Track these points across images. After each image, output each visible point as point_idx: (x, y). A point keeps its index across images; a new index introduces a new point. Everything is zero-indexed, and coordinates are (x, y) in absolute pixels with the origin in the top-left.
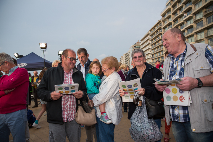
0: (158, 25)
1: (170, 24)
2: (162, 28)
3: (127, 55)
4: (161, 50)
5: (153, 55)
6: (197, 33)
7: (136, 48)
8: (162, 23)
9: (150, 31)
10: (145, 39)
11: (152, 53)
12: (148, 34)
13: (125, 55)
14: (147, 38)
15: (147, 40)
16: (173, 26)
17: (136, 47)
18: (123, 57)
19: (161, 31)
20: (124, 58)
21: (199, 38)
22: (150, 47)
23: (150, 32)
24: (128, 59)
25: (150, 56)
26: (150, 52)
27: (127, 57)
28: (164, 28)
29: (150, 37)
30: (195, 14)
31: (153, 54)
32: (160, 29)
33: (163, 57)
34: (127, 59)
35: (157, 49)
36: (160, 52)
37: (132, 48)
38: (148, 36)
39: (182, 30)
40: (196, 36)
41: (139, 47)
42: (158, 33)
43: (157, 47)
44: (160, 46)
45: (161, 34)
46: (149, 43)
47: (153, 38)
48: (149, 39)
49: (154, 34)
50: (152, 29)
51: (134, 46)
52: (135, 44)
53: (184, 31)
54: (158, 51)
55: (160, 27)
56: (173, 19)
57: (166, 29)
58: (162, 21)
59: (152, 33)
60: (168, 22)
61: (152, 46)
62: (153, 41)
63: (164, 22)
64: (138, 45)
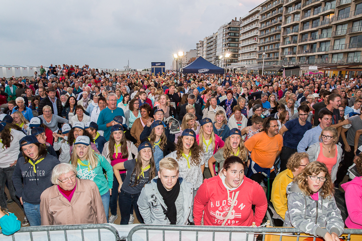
1: (297, 2)
2: (284, 6)
3: (212, 40)
4: (277, 41)
5: (260, 48)
6: (337, 25)
7: (231, 30)
9: (263, 6)
10: (251, 18)
11: (259, 44)
12: (258, 12)
13: (208, 40)
14: (255, 18)
15: (254, 22)
16: (303, 7)
18: (203, 42)
19: (282, 11)
20: (205, 45)
21: (339, 33)
22: (258, 34)
24: (213, 47)
25: (255, 48)
26: (256, 42)
27: (212, 43)
28: (287, 7)
29: (260, 18)
31: (261, 45)
32: (280, 6)
33: (278, 52)
34: (211, 48)
35: (268, 40)
36: (275, 44)
37: (224, 30)
38: (257, 15)
39: (315, 16)
40: (335, 30)
41: (235, 29)
42: (275, 13)
43: (270, 37)
44: (276, 35)
45: (280, 15)
46: (257, 26)
47: (264, 19)
48: (257, 20)
49: (267, 13)
50: (266, 4)
51: (228, 26)
52: (230, 23)
53: (318, 18)
54: (272, 43)
55: (280, 3)
57: (289, 8)
59: (265, 10)
61: (262, 32)
62: (264, 25)
64: (235, 27)
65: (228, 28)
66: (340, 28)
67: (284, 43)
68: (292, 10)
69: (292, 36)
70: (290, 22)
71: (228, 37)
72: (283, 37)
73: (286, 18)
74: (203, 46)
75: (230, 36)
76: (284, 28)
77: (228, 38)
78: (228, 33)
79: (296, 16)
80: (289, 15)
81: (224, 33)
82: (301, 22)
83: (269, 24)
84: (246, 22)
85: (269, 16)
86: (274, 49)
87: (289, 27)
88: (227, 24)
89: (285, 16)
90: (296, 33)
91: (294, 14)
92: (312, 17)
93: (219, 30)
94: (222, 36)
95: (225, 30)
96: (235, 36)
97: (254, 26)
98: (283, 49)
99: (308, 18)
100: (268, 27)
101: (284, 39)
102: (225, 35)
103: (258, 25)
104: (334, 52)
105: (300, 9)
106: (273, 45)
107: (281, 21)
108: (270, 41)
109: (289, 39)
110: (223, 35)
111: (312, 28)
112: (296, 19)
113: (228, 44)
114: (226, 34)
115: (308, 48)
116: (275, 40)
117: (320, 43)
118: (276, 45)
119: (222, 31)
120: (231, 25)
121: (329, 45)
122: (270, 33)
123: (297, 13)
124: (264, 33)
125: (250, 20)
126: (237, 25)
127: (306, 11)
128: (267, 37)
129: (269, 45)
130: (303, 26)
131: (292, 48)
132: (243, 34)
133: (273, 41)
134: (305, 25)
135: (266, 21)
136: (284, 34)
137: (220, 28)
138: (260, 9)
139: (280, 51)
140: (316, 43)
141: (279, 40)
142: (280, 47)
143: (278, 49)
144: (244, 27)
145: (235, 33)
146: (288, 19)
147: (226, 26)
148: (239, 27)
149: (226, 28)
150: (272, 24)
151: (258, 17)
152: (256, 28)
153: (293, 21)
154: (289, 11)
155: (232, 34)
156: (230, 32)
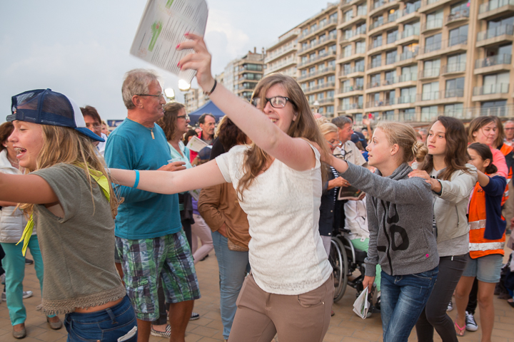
0: (327, 16)
1: (360, 23)
2: (338, 27)
4: (330, 87)
6: (424, 61)
7: (247, 69)
8: (340, 13)
9: (302, 27)
10: (282, 48)
12: (294, 37)
14: (289, 48)
15: (289, 54)
16: (370, 30)
17: (250, 66)
19: (335, 37)
22: (298, 75)
23: (299, 30)
28: (343, 30)
29: (298, 47)
30: (427, 13)
32: (332, 29)
33: (332, 105)
35: (313, 84)
36: (326, 91)
37: (234, 68)
38: (293, 43)
39: (391, 46)
40: (421, 69)
41: (255, 67)
42: (323, 41)
43: (317, 79)
44: (327, 76)
45: (333, 44)
46: (295, 62)
47: (306, 49)
48: (294, 52)
49: (311, 39)
50: (309, 24)
51: (243, 62)
52: (245, 57)
53: (394, 49)
54: (321, 89)
55: (332, 24)
56: (371, 10)
57: (347, 32)
58: (339, 8)
59: (307, 35)
60: (357, 15)
61: (303, 72)
62: (306, 59)
63: (345, 11)
64: (255, 62)
65: (244, 65)
66: (428, 65)
67: (341, 91)
68: (352, 35)
69: (355, 78)
70: (349, 54)
71: (243, 80)
72: (340, 79)
73: (343, 47)
74: (197, 98)
75: (247, 78)
76: (341, 64)
77: (243, 83)
78: (243, 74)
79: (359, 44)
80: (348, 43)
81: (236, 74)
82: (369, 56)
83: (314, 58)
84: (274, 56)
85: (314, 45)
86: (326, 101)
87: (348, 63)
88: (239, 58)
89: (341, 45)
90: (361, 74)
91: (356, 42)
92: (385, 47)
93: (226, 68)
94: (231, 79)
95: (237, 69)
96: (255, 78)
97: (289, 61)
98: (341, 99)
99: (379, 49)
100: (312, 63)
101: (342, 82)
102: (237, 78)
103: (295, 59)
104: (423, 104)
105: (365, 33)
106: (324, 94)
107: (335, 53)
108: (318, 88)
109: (349, 84)
110: (234, 77)
111: (386, 64)
112: (358, 50)
113: (243, 93)
114: (239, 75)
115: (381, 98)
116: (327, 85)
117: (401, 89)
118: (329, 93)
119: (232, 70)
120: (248, 60)
121: (414, 92)
122: (318, 73)
123: (361, 40)
124: (307, 72)
125: (282, 51)
126: (257, 61)
127: (374, 37)
128: (312, 80)
129: (317, 93)
130: (372, 62)
131: (356, 97)
133: (323, 86)
134: (374, 60)
135: (311, 53)
136: (340, 74)
137: (229, 65)
138: (298, 32)
139: (336, 103)
140: (393, 90)
141: (334, 85)
142: (337, 96)
143: (332, 100)
144: (271, 63)
145: (255, 74)
146: (346, 49)
147: (239, 62)
148: (261, 63)
149: (239, 66)
150: (319, 57)
151: (295, 46)
152: (293, 65)
153: (355, 53)
154: (347, 37)
155: (249, 76)
156: (247, 71)
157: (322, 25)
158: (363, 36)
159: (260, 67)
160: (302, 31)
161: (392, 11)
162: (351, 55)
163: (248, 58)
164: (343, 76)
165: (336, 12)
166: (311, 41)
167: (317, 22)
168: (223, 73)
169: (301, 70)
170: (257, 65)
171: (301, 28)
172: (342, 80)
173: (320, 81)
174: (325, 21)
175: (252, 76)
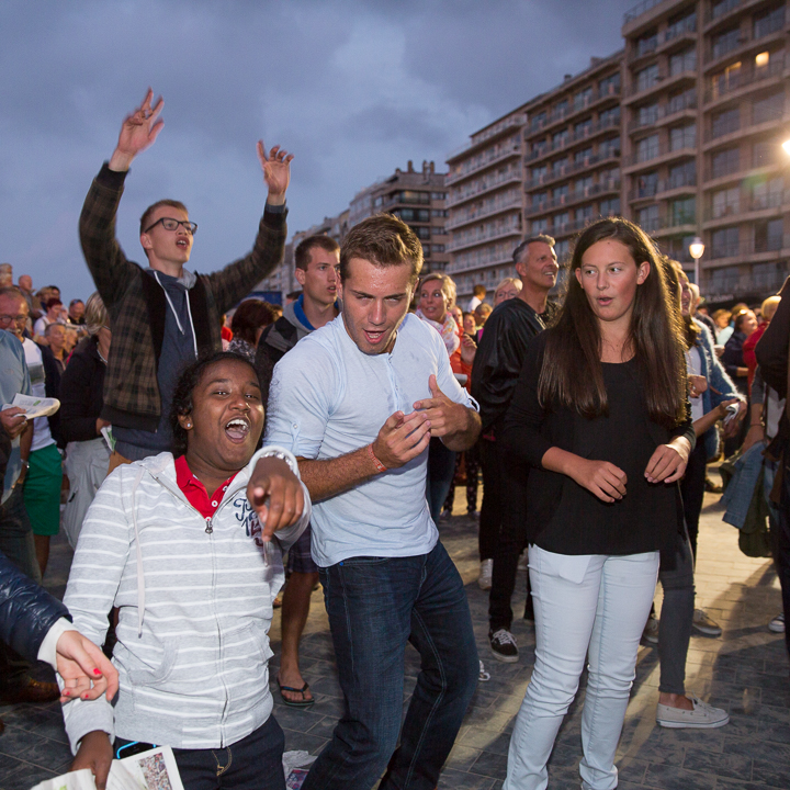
0: (594, 84)
1: (680, 88)
2: (623, 103)
7: (401, 201)
8: (625, 74)
9: (536, 108)
12: (512, 132)
14: (508, 149)
15: (500, 166)
16: (705, 101)
17: (407, 195)
19: (618, 122)
22: (523, 205)
23: (524, 118)
26: (515, 232)
28: (635, 107)
29: (523, 151)
32: (612, 104)
37: (373, 202)
38: (511, 143)
41: (415, 196)
42: (586, 132)
43: (573, 209)
44: (599, 201)
45: (610, 136)
46: (515, 179)
47: (544, 151)
48: (513, 159)
49: (555, 131)
50: (549, 101)
51: (391, 188)
52: (394, 179)
55: (611, 94)
56: (706, 60)
57: (643, 112)
58: (624, 65)
59: (545, 124)
60: (670, 75)
61: (536, 197)
62: (544, 171)
63: (636, 70)
64: (416, 188)
65: (391, 195)
68: (655, 116)
69: (669, 201)
70: (652, 153)
72: (632, 206)
73: (636, 139)
76: (633, 175)
79: (677, 133)
80: (650, 132)
82: (706, 153)
83: (565, 168)
84: (463, 171)
85: (562, 142)
87: (649, 171)
88: (382, 180)
89: (632, 137)
90: (688, 190)
91: (669, 128)
93: (352, 203)
95: (379, 202)
97: (498, 180)
103: (517, 174)
105: (693, 106)
107: (617, 153)
112: (677, 143)
119: (367, 205)
120: (400, 185)
123: (683, 123)
125: (485, 160)
126: (419, 183)
128: (561, 212)
130: (712, 165)
132: (456, 208)
134: (717, 161)
135: (552, 160)
136: (631, 195)
137: (359, 198)
138: (521, 121)
140: (776, 218)
144: (457, 185)
145: (416, 211)
146: (643, 146)
147: (382, 189)
148: (428, 188)
149: (382, 196)
150: (577, 166)
151: (516, 148)
152: (514, 185)
153: (670, 150)
154: (643, 120)
155: (405, 213)
156: (401, 205)
157: (583, 102)
158: (690, 113)
159: (424, 197)
160: (529, 119)
161: (762, 59)
162: (661, 153)
163: (400, 181)
164: (637, 200)
165: (618, 73)
166: (553, 136)
167: (569, 96)
168: (347, 211)
169: (531, 194)
170: (419, 192)
171: (529, 113)
172: (636, 208)
173: (580, 214)
174: (590, 92)
175: (411, 214)
